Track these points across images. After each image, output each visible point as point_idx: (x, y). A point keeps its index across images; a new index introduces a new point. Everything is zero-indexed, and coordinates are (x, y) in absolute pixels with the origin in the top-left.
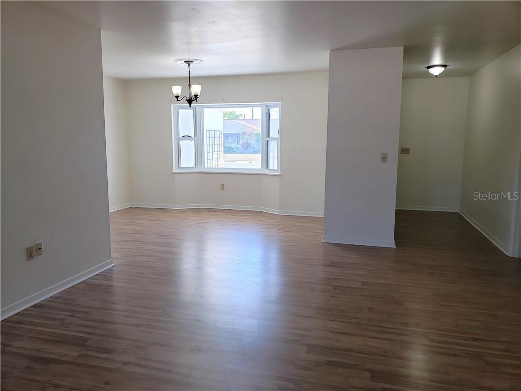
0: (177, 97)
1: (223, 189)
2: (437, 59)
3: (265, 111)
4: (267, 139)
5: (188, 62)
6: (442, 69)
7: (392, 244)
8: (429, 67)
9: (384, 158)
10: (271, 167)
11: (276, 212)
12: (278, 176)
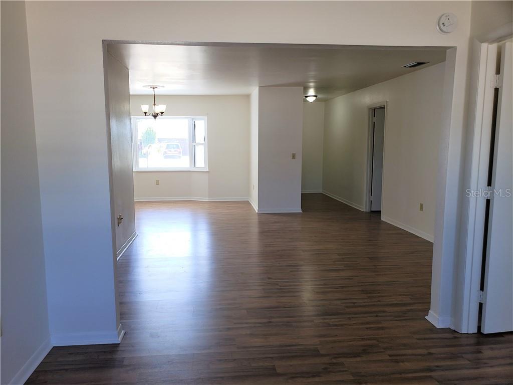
0: (145, 113)
1: (158, 184)
2: (311, 92)
3: (192, 122)
4: (194, 144)
5: (154, 88)
6: (315, 98)
7: (299, 210)
8: (306, 97)
9: (294, 156)
10: (197, 165)
11: (206, 199)
12: (207, 172)
